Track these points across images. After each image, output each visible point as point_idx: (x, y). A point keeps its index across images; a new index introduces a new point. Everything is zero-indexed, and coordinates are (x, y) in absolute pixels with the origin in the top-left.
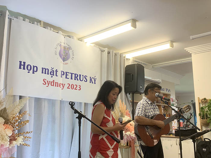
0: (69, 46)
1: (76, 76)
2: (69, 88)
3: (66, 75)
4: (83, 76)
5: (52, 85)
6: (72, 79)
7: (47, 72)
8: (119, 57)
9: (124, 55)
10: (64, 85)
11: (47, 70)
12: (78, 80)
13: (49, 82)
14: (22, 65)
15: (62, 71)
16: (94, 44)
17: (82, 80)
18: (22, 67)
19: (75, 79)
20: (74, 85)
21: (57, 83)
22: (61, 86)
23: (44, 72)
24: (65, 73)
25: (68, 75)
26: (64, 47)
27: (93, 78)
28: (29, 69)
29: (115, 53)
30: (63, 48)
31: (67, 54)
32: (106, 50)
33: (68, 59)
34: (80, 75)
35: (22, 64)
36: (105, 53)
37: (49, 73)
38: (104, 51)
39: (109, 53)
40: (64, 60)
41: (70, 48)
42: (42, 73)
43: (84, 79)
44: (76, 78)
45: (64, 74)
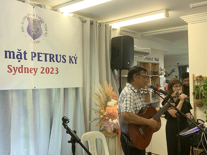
0: (40, 18)
1: (52, 57)
2: (44, 73)
3: (39, 57)
4: (60, 55)
5: (21, 71)
6: (46, 61)
7: (12, 56)
8: (105, 27)
9: (110, 25)
10: (36, 70)
11: (12, 53)
12: (54, 61)
13: (16, 69)
15: (32, 53)
16: (73, 14)
17: (59, 61)
19: (50, 61)
20: (50, 69)
21: (27, 69)
22: (33, 71)
23: (8, 56)
24: (37, 54)
25: (41, 56)
26: (34, 21)
27: (73, 57)
29: (99, 23)
30: (32, 22)
31: (38, 29)
32: (88, 20)
33: (39, 36)
34: (57, 55)
36: (88, 25)
37: (15, 57)
38: (86, 21)
39: (92, 23)
40: (34, 37)
41: (41, 21)
42: (6, 57)
43: (62, 59)
44: (51, 59)
45: (35, 56)
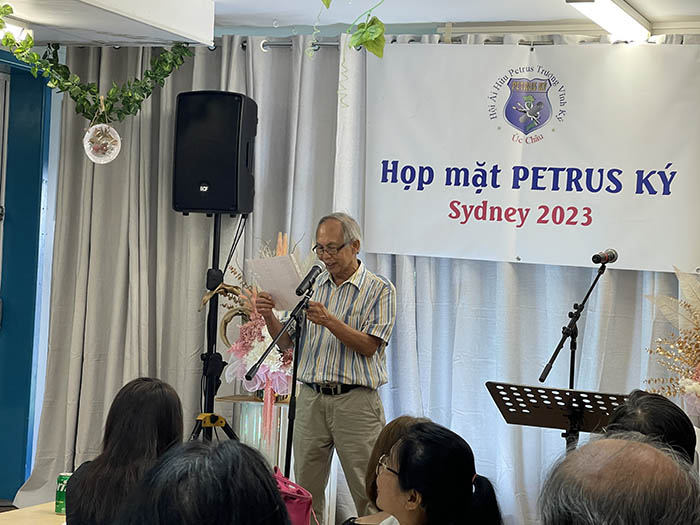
0: (547, 74)
1: (574, 177)
2: (546, 222)
3: (536, 177)
4: (601, 171)
5: (480, 215)
6: (555, 187)
7: (462, 181)
10: (525, 213)
11: (462, 173)
12: (579, 189)
13: (469, 210)
14: (390, 171)
17: (595, 187)
18: (390, 175)
19: (569, 188)
20: (565, 210)
21: (496, 211)
22: (516, 216)
23: (453, 180)
24: (531, 173)
25: (542, 177)
27: (654, 172)
28: (408, 179)
30: (523, 89)
31: (540, 103)
34: (590, 172)
35: (390, 167)
37: (470, 181)
41: (550, 81)
42: (448, 183)
43: (607, 182)
44: (573, 182)
45: (525, 178)
